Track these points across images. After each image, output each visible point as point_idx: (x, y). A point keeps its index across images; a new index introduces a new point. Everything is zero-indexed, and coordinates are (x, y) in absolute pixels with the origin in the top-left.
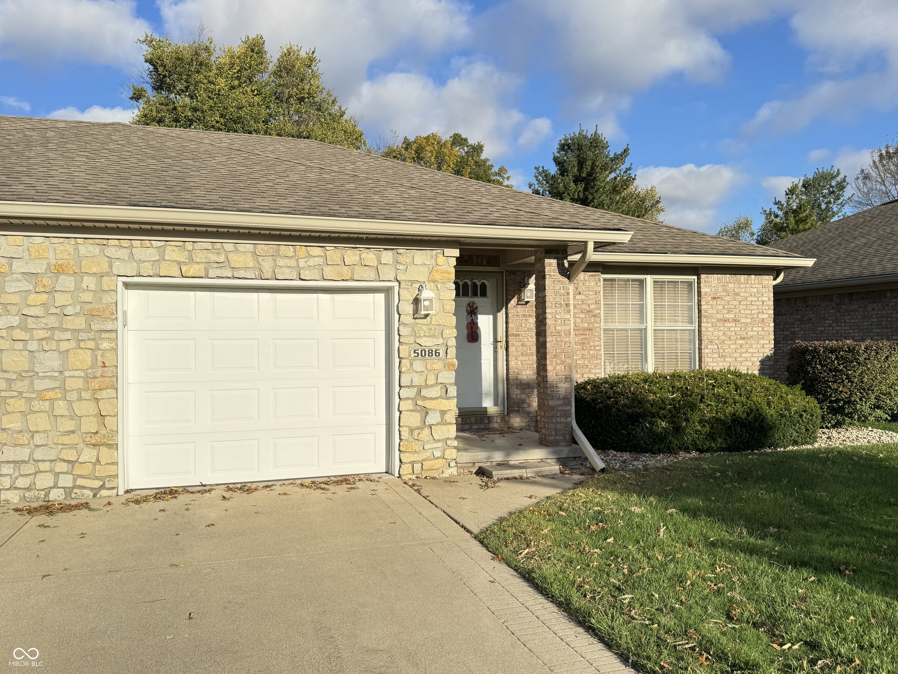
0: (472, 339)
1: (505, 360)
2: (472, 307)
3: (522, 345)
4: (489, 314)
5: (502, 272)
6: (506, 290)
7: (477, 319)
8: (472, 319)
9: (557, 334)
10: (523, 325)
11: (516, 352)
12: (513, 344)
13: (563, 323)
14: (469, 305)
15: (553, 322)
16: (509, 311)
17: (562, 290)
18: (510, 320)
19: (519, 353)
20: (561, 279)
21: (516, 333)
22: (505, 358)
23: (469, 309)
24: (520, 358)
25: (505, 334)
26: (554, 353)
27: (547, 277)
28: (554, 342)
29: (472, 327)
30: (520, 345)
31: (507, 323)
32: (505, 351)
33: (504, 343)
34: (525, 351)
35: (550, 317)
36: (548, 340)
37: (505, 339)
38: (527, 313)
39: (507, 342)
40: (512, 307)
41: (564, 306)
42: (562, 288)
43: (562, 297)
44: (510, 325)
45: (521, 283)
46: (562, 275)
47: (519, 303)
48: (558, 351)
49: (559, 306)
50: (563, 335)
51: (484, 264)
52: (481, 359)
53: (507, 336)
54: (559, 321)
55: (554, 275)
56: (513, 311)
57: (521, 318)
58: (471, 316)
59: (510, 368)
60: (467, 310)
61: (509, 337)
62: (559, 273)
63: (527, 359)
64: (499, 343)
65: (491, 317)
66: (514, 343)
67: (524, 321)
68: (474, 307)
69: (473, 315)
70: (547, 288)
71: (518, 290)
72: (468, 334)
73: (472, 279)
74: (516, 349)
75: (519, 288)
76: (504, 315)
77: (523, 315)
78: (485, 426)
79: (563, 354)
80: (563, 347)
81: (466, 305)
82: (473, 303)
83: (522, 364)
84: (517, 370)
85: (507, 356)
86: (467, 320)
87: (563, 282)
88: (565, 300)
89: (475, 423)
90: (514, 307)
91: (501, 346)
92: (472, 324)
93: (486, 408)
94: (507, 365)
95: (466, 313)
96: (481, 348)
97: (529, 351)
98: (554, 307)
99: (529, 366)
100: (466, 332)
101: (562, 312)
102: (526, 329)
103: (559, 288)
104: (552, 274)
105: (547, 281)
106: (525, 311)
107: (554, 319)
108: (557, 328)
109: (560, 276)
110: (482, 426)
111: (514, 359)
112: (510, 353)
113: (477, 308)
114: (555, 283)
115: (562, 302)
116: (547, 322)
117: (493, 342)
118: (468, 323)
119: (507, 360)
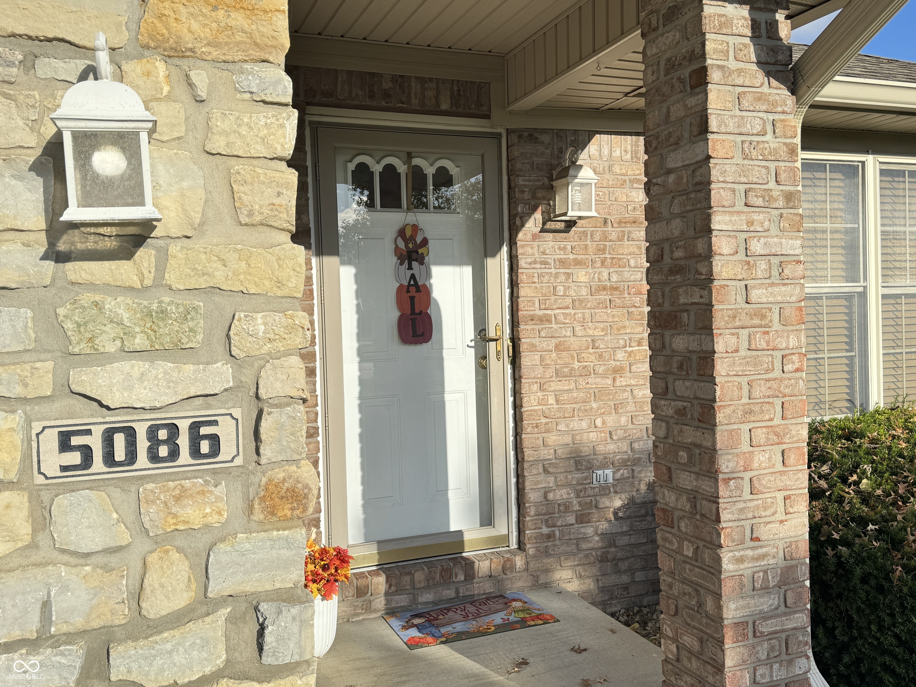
0: (415, 335)
1: (509, 392)
2: (413, 238)
3: (557, 347)
4: (461, 263)
5: (498, 136)
6: (510, 187)
7: (429, 275)
8: (413, 276)
9: (756, 321)
10: (561, 290)
11: (540, 370)
12: (534, 346)
13: (775, 273)
14: (401, 233)
15: (739, 271)
16: (520, 251)
17: (769, 137)
18: (523, 277)
19: (551, 372)
20: (765, 89)
21: (541, 313)
22: (509, 385)
23: (401, 244)
24: (554, 386)
25: (508, 317)
26: (745, 400)
27: (714, 76)
28: (743, 353)
29: (412, 298)
30: (552, 346)
31: (513, 284)
32: (508, 368)
33: (507, 342)
34: (566, 365)
35: (726, 250)
36: (719, 346)
37: (507, 331)
38: (571, 256)
39: (515, 340)
40: (529, 237)
41: (781, 203)
42: (769, 128)
43: (772, 166)
44: (524, 291)
45: (552, 167)
46: (768, 74)
47: (549, 225)
48: (756, 393)
49: (759, 202)
50: (776, 326)
51: (444, 107)
52: (443, 392)
53: (514, 323)
54: (762, 265)
55: (740, 71)
56: (529, 250)
57: (553, 271)
58: (410, 268)
59: (525, 416)
60: (397, 248)
61: (522, 327)
62: (759, 63)
63: (572, 386)
64: (492, 344)
65: (467, 271)
66: (536, 341)
67: (562, 278)
68: (419, 240)
69: (415, 264)
70: (713, 124)
71: (543, 187)
72: (400, 319)
73: (410, 156)
74: (542, 359)
75: (546, 180)
76: (506, 263)
77: (560, 260)
78: (457, 592)
79: (778, 402)
80: (778, 373)
81: (394, 235)
82: (415, 228)
83: (557, 401)
84: (544, 420)
85: (516, 379)
86: (397, 276)
87: (775, 104)
88: (783, 177)
89: (428, 588)
90: (535, 237)
91: (498, 353)
92: (413, 289)
93: (460, 533)
94: (517, 406)
95: (394, 259)
96: (441, 359)
97: (577, 365)
98: (740, 206)
99: (577, 406)
100: (396, 314)
101: (774, 231)
102: (569, 301)
103: (758, 128)
104: (732, 64)
105: (711, 96)
106: (565, 248)
107: (741, 256)
108: (754, 295)
109: (760, 77)
110: (449, 593)
111: (535, 387)
112: (524, 371)
113: (425, 242)
114: (745, 104)
115: (772, 185)
116: (716, 269)
117: (475, 340)
118: (401, 287)
119: (516, 393)
